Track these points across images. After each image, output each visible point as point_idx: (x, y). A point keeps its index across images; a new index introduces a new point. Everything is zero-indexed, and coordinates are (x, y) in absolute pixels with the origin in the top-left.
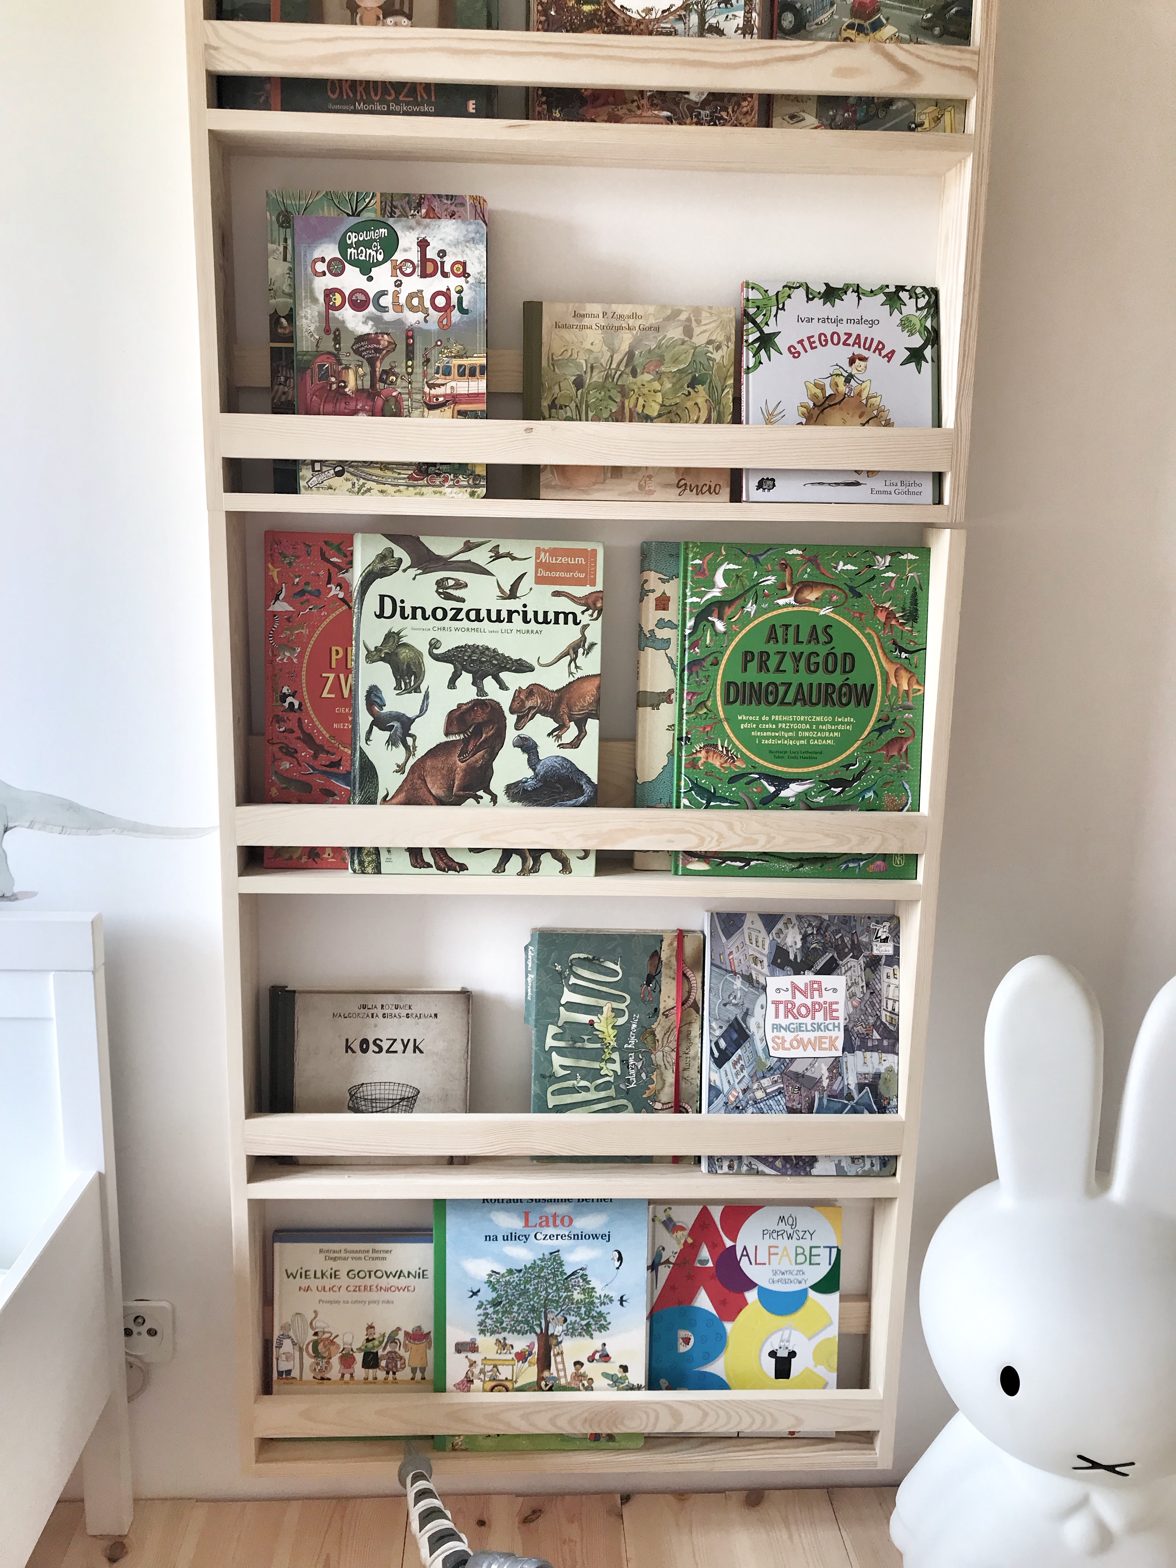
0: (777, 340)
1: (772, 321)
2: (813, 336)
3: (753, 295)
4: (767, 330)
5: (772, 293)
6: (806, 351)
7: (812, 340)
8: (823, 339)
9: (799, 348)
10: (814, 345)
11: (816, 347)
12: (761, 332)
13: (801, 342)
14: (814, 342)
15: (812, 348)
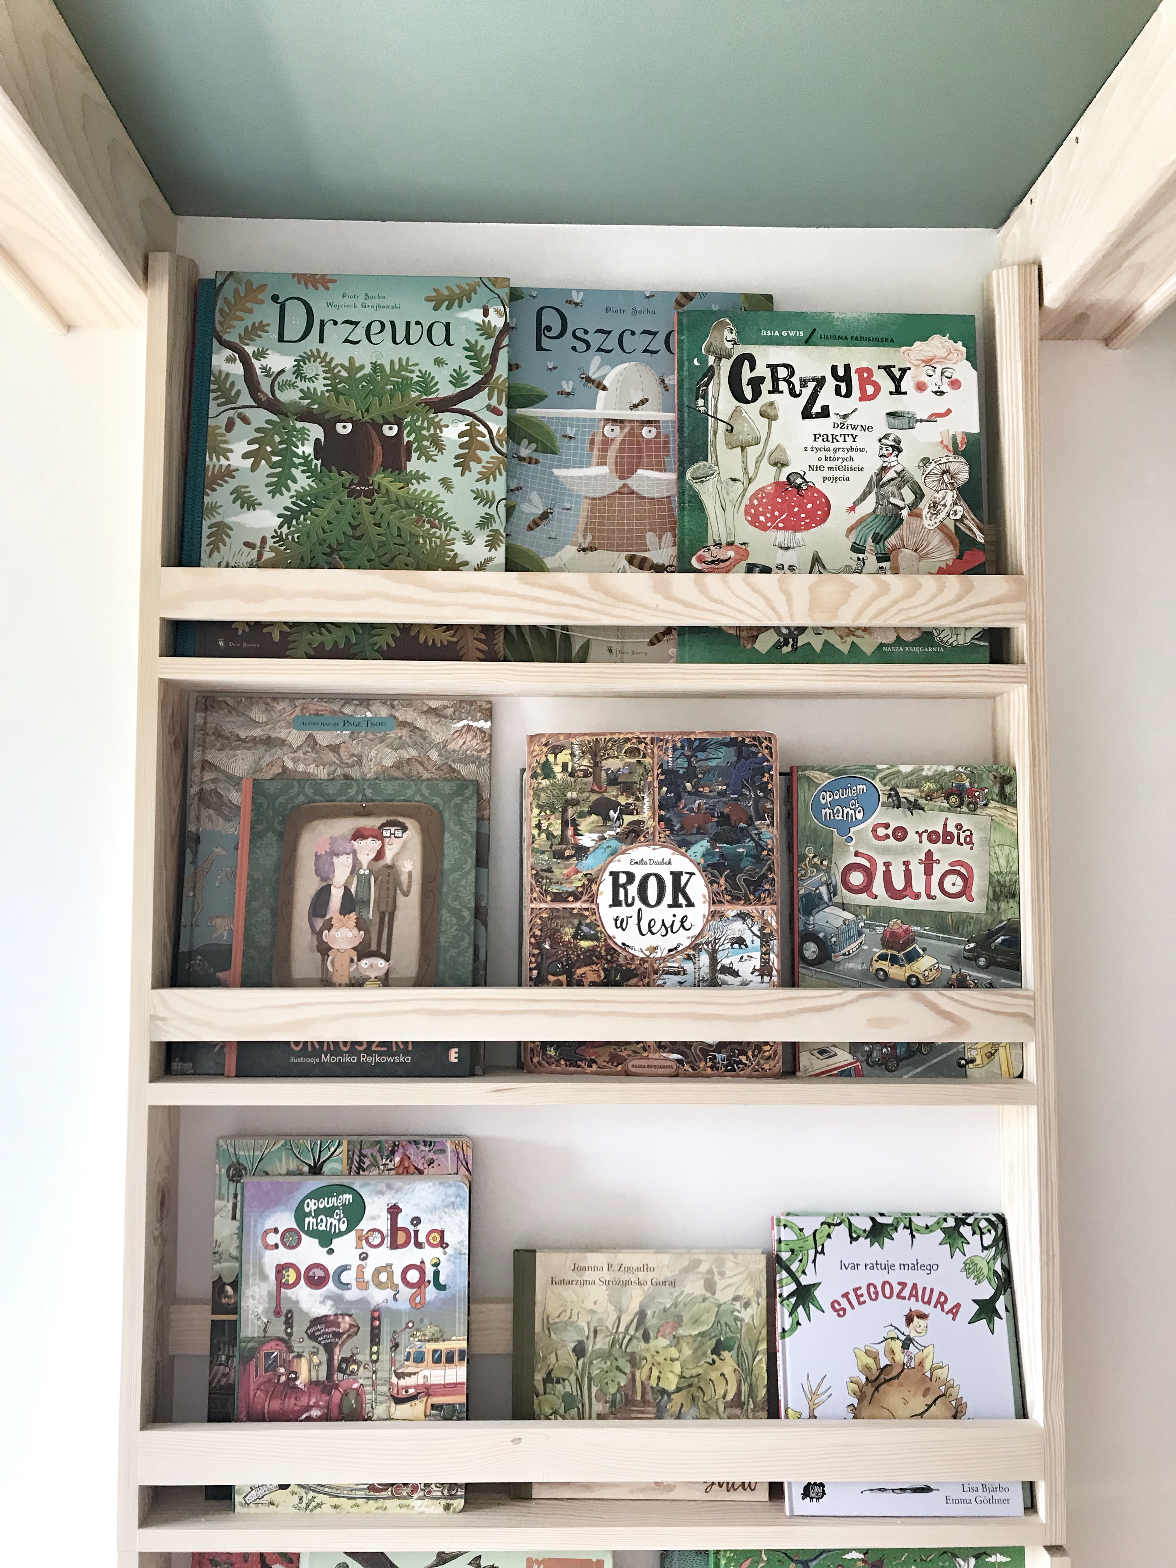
0: (817, 1293)
1: (810, 1268)
2: (860, 1288)
3: (787, 1235)
4: (804, 1281)
5: (808, 1232)
6: (853, 1308)
7: (859, 1292)
8: (873, 1292)
9: (844, 1303)
10: (862, 1299)
11: (864, 1302)
12: (797, 1281)
13: (846, 1295)
14: (862, 1295)
15: (860, 1303)
